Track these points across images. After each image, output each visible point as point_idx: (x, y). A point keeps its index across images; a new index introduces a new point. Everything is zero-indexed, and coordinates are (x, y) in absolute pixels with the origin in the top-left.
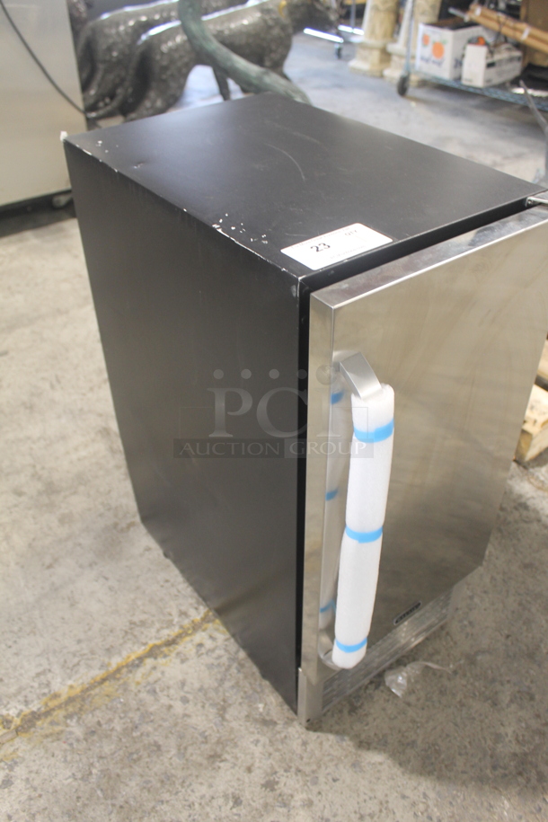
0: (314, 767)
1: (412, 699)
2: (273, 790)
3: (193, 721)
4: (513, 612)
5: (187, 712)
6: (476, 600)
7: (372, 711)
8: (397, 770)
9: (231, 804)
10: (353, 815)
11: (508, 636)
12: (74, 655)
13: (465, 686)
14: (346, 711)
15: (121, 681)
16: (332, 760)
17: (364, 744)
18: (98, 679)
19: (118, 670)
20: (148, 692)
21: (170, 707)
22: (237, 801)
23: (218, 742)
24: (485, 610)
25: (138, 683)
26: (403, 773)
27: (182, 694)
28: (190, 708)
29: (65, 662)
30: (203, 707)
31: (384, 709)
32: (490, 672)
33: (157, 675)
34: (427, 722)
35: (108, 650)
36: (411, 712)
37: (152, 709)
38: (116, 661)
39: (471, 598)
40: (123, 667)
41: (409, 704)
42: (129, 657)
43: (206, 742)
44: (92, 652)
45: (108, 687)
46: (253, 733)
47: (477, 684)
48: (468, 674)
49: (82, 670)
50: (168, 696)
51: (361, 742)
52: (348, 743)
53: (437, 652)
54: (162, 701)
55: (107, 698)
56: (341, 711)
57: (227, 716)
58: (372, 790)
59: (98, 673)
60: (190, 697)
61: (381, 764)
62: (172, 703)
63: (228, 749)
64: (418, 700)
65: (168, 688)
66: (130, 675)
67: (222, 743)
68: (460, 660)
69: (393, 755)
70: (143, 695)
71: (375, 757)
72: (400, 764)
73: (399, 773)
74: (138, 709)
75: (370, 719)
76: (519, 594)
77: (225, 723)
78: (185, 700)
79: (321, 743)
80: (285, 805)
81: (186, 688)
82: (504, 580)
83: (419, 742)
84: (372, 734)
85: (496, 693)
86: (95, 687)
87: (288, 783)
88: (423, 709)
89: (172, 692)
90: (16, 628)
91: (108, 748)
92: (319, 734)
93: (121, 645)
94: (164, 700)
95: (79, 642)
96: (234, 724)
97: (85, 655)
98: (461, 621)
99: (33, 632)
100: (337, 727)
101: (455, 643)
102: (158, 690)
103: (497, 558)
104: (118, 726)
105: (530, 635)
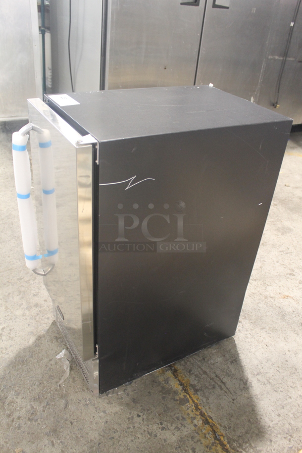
0: (37, 319)
1: (53, 362)
2: (34, 306)
4: (87, 434)
6: (102, 414)
7: (53, 345)
11: (72, 423)
13: (50, 389)
14: (57, 335)
16: (37, 326)
17: (39, 338)
24: (94, 417)
31: (52, 350)
32: (53, 403)
34: (39, 365)
36: (46, 360)
39: (104, 412)
41: (50, 360)
47: (49, 395)
48: (56, 392)
51: (41, 338)
52: (43, 333)
53: (74, 381)
56: (58, 333)
61: (28, 342)
64: (51, 365)
68: (66, 391)
69: (30, 348)
71: (32, 340)
75: (50, 343)
76: (99, 444)
79: (46, 324)
80: (27, 308)
82: (113, 438)
83: (31, 359)
84: (42, 342)
85: (40, 403)
87: (35, 311)
88: (46, 365)
92: (50, 324)
98: (89, 400)
100: (51, 330)
101: (76, 392)
103: (132, 441)
105: (68, 437)
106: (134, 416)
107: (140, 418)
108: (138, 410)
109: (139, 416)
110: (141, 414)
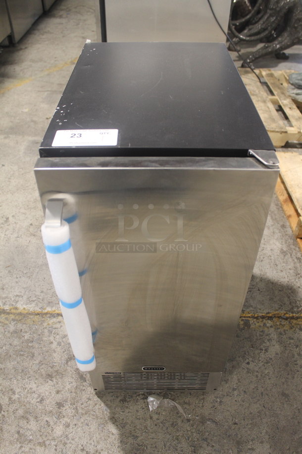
0: (84, 412)
1: (155, 417)
2: (59, 408)
3: (55, 355)
4: (251, 413)
5: (56, 350)
6: (236, 393)
7: (131, 407)
8: (117, 443)
9: (39, 400)
10: (80, 446)
11: (235, 424)
12: (36, 297)
13: (188, 431)
14: (119, 399)
15: (43, 319)
16: (93, 415)
17: (113, 419)
18: (36, 312)
19: (46, 314)
20: (49, 330)
21: (52, 343)
22: (42, 400)
23: (57, 371)
24: (236, 401)
25: (49, 324)
26: (118, 447)
27: (61, 340)
28: (59, 349)
29: (30, 297)
30: (64, 352)
31: (137, 411)
32: (207, 434)
33: (58, 325)
34: (152, 433)
35: (49, 302)
36: (149, 422)
37: (45, 339)
38: (49, 309)
39: (234, 389)
40: (49, 313)
41: (151, 418)
42: (54, 311)
43: (52, 368)
44: (43, 300)
45: (36, 318)
46: (73, 378)
47: (195, 434)
48: (195, 427)
49: (33, 305)
50: (55, 338)
51: (113, 417)
52: (107, 412)
53: (189, 404)
54: (50, 338)
55: (33, 322)
56: (117, 397)
57: (69, 363)
58: (98, 442)
59: (38, 310)
60: (62, 344)
61: (113, 434)
62: (54, 341)
63: (58, 377)
64: (158, 419)
65: (58, 334)
66: (49, 319)
67: (57, 373)
68: (197, 416)
69: (122, 435)
70: (46, 331)
71: (113, 429)
72: (121, 441)
73: (117, 445)
74: (40, 335)
75: (127, 411)
76: (264, 406)
77: (66, 365)
78: (59, 344)
79: (96, 404)
80: (58, 418)
81: (64, 339)
82: (262, 393)
83: (139, 439)
84: (121, 418)
85: (201, 447)
86: (33, 315)
87: (68, 410)
88: (156, 425)
89: (58, 337)
90: (25, 272)
91: (16, 342)
92: (99, 400)
93: (56, 304)
94: (52, 338)
95: (42, 292)
96: (69, 368)
97: (39, 299)
98: (217, 397)
99: (29, 277)
100: (109, 403)
101: (203, 406)
102: (53, 332)
103: (269, 379)
104: (27, 336)
105: (249, 432)
106: (247, 367)
107: (250, 363)
108: (242, 361)
109: (248, 363)
110: (247, 361)
